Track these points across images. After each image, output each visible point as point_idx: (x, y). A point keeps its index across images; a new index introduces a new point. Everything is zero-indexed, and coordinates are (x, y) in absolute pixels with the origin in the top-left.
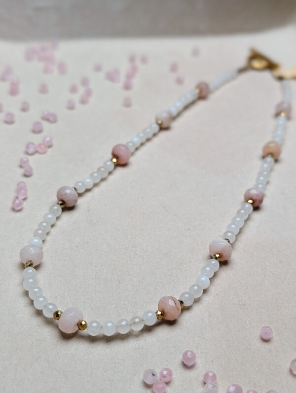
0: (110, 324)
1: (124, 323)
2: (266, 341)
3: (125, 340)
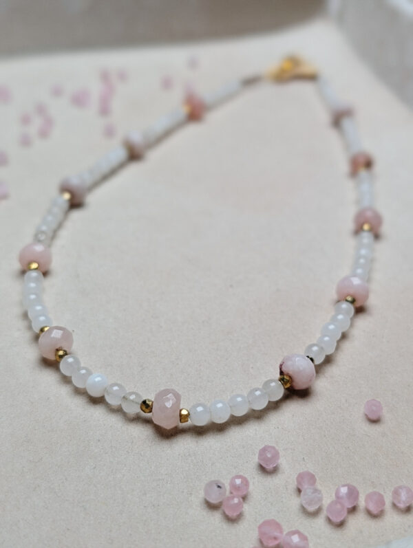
2: (375, 421)
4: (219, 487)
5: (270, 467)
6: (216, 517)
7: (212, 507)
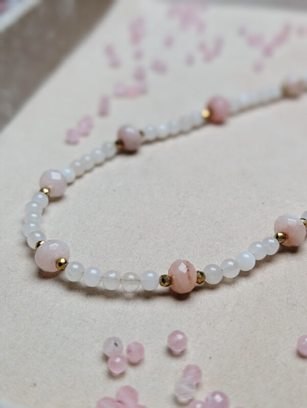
0: (94, 272)
4: (116, 344)
5: (177, 351)
6: (102, 368)
7: (106, 358)
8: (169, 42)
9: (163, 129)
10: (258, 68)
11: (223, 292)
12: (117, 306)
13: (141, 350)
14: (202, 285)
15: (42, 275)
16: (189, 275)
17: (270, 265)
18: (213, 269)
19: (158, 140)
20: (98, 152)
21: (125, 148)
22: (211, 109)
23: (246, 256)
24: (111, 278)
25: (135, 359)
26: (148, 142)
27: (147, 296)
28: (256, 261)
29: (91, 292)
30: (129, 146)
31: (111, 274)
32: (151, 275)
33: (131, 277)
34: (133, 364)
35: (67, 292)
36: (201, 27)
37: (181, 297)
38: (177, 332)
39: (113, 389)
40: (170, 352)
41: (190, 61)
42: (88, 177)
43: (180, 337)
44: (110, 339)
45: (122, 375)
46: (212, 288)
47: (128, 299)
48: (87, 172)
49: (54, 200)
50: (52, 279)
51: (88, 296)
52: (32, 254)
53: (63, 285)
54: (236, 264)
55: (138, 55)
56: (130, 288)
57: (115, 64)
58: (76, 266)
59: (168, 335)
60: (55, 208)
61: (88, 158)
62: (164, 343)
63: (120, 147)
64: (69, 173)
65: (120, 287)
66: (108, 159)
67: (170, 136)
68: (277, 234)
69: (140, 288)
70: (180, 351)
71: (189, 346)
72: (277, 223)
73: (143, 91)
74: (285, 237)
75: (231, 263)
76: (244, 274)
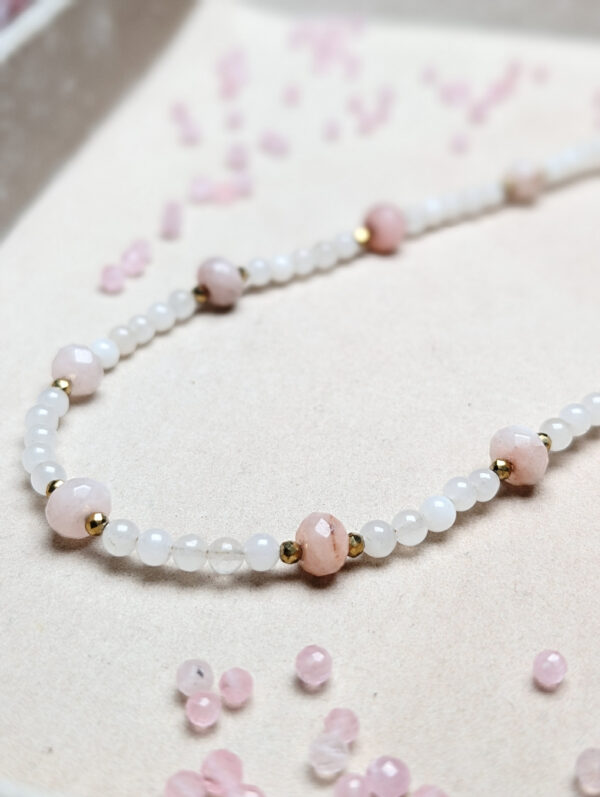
0: (156, 537)
1: (192, 544)
2: (541, 689)
3: (189, 589)
4: (200, 673)
5: (313, 683)
8: (292, 97)
9: (282, 266)
10: (459, 147)
11: (398, 570)
12: (199, 600)
13: (246, 682)
14: (358, 559)
15: (60, 544)
16: (334, 540)
17: (483, 519)
18: (378, 529)
19: (273, 285)
20: (161, 309)
21: (210, 302)
22: (371, 227)
23: (439, 504)
24: (189, 548)
25: (235, 701)
26: (254, 290)
27: (257, 580)
28: (459, 514)
29: (153, 576)
30: (219, 298)
31: (189, 540)
32: (263, 542)
33: (227, 546)
34: (232, 710)
35: (107, 576)
36: (353, 67)
37: (319, 582)
38: (313, 649)
39: (196, 755)
40: (301, 686)
41: (332, 133)
42: (142, 355)
43: (318, 657)
44: (188, 664)
45: (212, 729)
46: (377, 564)
47: (221, 588)
48: (140, 346)
49: (79, 401)
50: (79, 552)
51: (147, 584)
52: (40, 505)
53: (100, 563)
54: (420, 520)
55: (234, 122)
56: (225, 567)
57: (190, 139)
58: (123, 528)
59: (296, 653)
60: (81, 417)
61: (142, 321)
62: (290, 668)
63: (202, 299)
64: (108, 350)
65: (205, 566)
66: (179, 323)
67: (296, 278)
68: (496, 463)
69: (243, 566)
70: (318, 683)
71: (336, 675)
72: (495, 441)
73: (243, 192)
74: (510, 468)
75: (411, 518)
76: (435, 538)
